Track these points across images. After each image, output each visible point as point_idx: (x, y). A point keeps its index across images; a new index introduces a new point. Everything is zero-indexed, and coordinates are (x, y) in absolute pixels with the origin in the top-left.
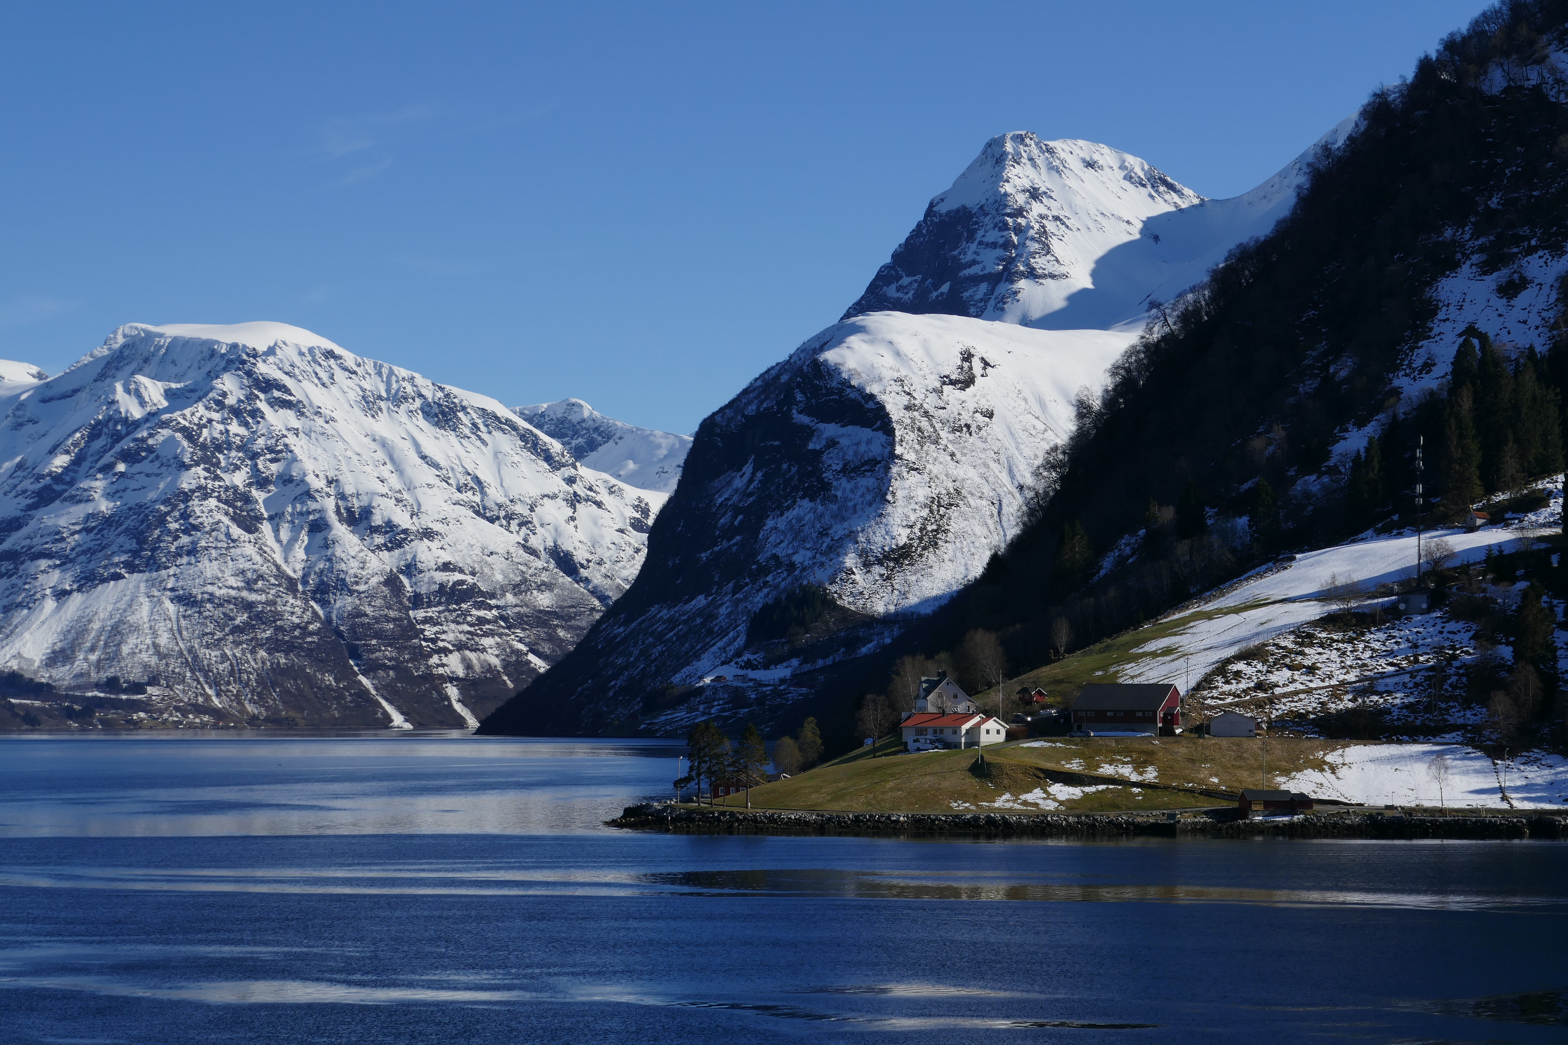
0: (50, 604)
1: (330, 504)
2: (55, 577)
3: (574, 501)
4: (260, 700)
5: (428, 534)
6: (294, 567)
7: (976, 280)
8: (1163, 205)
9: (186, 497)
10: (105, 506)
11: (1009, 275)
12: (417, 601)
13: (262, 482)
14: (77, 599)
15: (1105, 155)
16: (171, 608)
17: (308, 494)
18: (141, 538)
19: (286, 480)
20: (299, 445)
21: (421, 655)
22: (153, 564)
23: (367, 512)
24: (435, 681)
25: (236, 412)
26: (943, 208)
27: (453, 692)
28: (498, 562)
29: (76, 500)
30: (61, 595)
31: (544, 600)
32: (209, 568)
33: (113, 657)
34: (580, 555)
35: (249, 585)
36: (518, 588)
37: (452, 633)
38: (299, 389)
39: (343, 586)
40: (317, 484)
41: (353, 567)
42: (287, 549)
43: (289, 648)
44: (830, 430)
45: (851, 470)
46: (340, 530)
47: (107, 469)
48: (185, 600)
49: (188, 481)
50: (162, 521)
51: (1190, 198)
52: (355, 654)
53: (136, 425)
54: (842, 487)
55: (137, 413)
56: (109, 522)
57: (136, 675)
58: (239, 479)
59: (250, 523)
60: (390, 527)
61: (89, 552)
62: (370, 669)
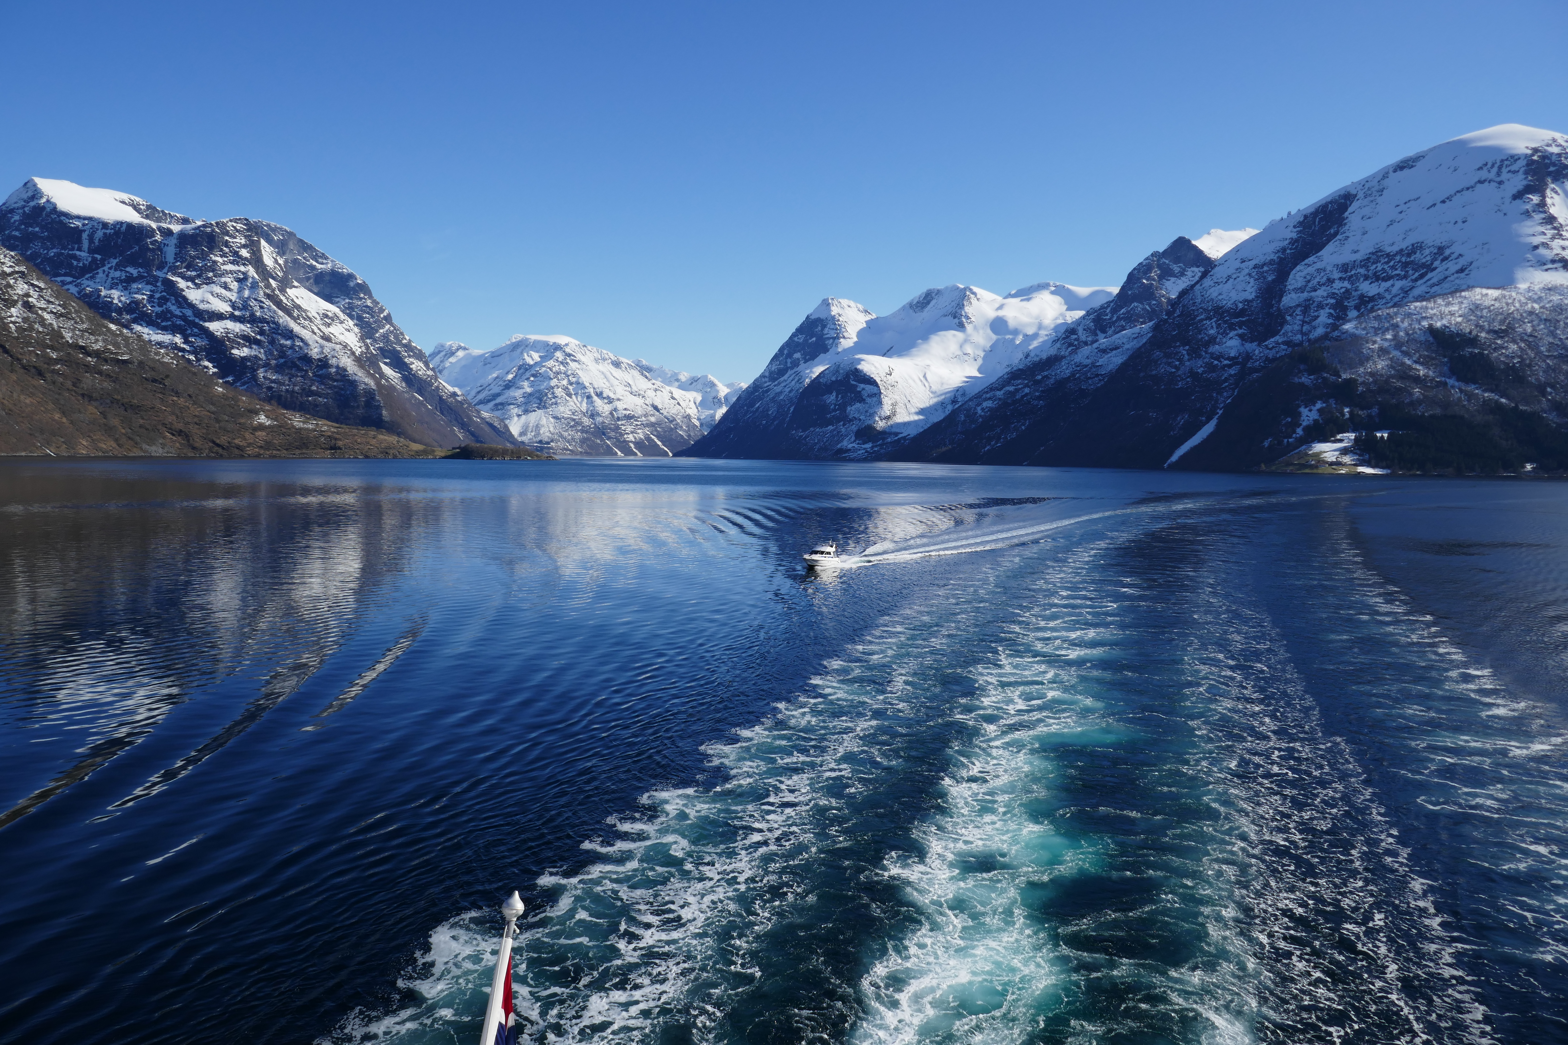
0: (516, 418)
1: (592, 390)
2: (516, 410)
3: (656, 390)
4: (581, 447)
5: (619, 400)
6: (584, 409)
7: (829, 338)
8: (869, 317)
9: (553, 388)
10: (529, 390)
11: (838, 338)
12: (618, 419)
13: (571, 384)
14: (524, 417)
15: (852, 304)
16: (552, 420)
17: (585, 387)
18: (541, 400)
19: (578, 383)
20: (580, 373)
21: (622, 435)
22: (545, 407)
23: (601, 393)
24: (626, 442)
25: (562, 363)
26: (813, 317)
27: (632, 445)
28: (639, 408)
29: (519, 388)
30: (519, 416)
31: (653, 419)
32: (561, 409)
33: (538, 434)
34: (660, 407)
35: (573, 414)
36: (646, 415)
37: (629, 429)
38: (579, 356)
39: (598, 414)
40: (587, 384)
41: (600, 409)
42: (581, 403)
43: (587, 432)
44: (862, 386)
45: (870, 396)
46: (595, 398)
47: (528, 379)
48: (556, 418)
49: (554, 382)
50: (546, 395)
51: (874, 316)
52: (604, 434)
53: (531, 366)
54: (868, 400)
55: (532, 363)
56: (530, 395)
57: (546, 439)
58: (565, 382)
59: (570, 395)
60: (608, 397)
61: (526, 403)
62: (609, 438)
